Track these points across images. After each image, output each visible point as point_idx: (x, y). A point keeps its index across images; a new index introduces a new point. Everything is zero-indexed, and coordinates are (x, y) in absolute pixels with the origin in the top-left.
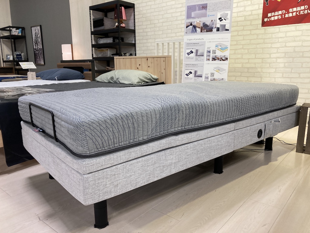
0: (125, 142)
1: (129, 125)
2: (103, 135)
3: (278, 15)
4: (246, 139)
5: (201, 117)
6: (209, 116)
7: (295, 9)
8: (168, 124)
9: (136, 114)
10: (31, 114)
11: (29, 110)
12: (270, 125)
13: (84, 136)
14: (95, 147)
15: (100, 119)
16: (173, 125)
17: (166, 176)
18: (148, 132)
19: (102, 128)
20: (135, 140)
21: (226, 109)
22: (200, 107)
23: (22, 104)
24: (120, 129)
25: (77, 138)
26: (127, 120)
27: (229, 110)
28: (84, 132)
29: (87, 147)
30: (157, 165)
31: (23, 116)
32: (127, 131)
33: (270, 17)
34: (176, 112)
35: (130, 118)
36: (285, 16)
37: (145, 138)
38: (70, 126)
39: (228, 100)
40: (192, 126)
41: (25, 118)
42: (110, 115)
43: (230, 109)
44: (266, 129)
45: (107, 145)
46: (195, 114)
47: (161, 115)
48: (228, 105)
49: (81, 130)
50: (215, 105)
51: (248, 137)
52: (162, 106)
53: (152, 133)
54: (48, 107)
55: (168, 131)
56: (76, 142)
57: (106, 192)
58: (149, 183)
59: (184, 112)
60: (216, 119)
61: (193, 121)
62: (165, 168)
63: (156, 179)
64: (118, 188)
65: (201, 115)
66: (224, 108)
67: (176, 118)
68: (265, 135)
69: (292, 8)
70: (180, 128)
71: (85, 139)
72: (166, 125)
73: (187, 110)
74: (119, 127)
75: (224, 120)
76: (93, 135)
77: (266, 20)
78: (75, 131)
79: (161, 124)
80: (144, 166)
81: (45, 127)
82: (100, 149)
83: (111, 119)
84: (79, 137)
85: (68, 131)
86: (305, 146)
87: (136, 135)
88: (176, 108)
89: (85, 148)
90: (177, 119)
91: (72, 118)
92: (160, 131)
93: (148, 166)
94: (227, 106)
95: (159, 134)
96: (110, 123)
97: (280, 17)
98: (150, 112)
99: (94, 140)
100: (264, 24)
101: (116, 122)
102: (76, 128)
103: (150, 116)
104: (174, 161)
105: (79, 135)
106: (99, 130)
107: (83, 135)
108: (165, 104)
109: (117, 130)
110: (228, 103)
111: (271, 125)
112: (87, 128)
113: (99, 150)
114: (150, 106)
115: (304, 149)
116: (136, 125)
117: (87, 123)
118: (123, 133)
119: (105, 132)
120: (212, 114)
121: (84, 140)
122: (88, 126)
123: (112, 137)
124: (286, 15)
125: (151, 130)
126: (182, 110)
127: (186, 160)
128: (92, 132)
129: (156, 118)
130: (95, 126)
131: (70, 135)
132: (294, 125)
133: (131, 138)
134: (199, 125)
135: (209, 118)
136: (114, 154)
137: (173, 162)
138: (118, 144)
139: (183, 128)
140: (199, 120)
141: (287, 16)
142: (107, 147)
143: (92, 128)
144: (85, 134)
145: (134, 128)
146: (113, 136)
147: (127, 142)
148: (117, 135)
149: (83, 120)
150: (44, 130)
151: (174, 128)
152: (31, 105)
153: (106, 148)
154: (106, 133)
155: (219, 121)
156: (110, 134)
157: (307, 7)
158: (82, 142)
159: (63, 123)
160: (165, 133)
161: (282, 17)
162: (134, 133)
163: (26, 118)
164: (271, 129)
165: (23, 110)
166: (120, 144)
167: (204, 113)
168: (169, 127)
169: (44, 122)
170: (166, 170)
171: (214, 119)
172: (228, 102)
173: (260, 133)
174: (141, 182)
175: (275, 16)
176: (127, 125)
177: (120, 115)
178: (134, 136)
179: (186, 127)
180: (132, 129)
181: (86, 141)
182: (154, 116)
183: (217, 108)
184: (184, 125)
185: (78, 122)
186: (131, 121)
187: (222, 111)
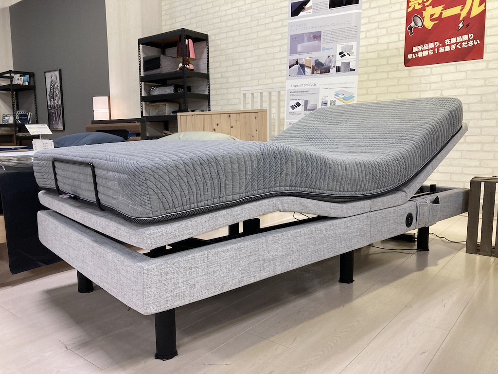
0: (206, 202)
1: (212, 174)
2: (174, 188)
3: (428, 50)
4: (388, 226)
5: (319, 178)
6: (331, 181)
7: (454, 40)
8: (270, 179)
9: (222, 159)
10: (55, 174)
11: (52, 169)
12: (424, 206)
13: (145, 188)
14: (162, 206)
15: (168, 163)
16: (278, 182)
17: (267, 277)
18: (240, 188)
19: (171, 176)
20: (221, 199)
21: (357, 176)
22: (319, 162)
23: (40, 161)
24: (199, 181)
25: (134, 191)
26: (209, 167)
27: (361, 178)
28: (145, 182)
29: (150, 206)
30: (254, 258)
31: (41, 180)
32: (209, 185)
33: (417, 52)
34: (283, 162)
35: (213, 164)
36: (438, 50)
37: (236, 197)
38: (123, 175)
39: (358, 163)
40: (306, 189)
41: (45, 183)
42: (183, 159)
43: (363, 177)
44: (418, 213)
45: (180, 205)
46: (310, 171)
47: (259, 163)
48: (360, 171)
49: (140, 179)
50: (340, 166)
51: (392, 223)
52: (262, 149)
53: (247, 190)
54: (84, 157)
55: (270, 189)
56: (133, 200)
57: (177, 295)
58: (243, 285)
59: (293, 163)
60: (342, 189)
61: (307, 181)
62: (267, 264)
63: (252, 281)
64: (196, 290)
65: (319, 174)
66: (354, 174)
67: (282, 170)
68: (417, 223)
69: (450, 38)
70: (288, 188)
71: (147, 193)
72: (268, 180)
73: (299, 161)
74: (198, 177)
75: (353, 193)
76: (159, 186)
77: (410, 56)
78: (130, 182)
79: (259, 177)
80: (235, 258)
81: (78, 190)
82: (169, 210)
83: (185, 164)
84: (137, 190)
85: (120, 183)
86: (480, 244)
87: (222, 192)
88: (282, 155)
89: (147, 207)
90: (285, 172)
91: (125, 164)
92: (258, 188)
93: (240, 258)
94: (358, 172)
95: (256, 192)
96: (184, 169)
97: (431, 52)
98: (244, 157)
99: (160, 195)
100: (408, 63)
101: (192, 168)
102: (133, 177)
103: (243, 163)
104: (279, 254)
105: (136, 187)
106: (168, 179)
107: (143, 187)
108: (266, 148)
109: (195, 181)
110: (359, 168)
111: (427, 208)
112: (149, 176)
113: (167, 211)
114: (242, 149)
115: (478, 248)
116: (222, 176)
117: (150, 168)
118: (204, 187)
119: (176, 183)
120: (336, 179)
121: (144, 194)
122: (151, 173)
123: (186, 192)
124: (441, 48)
125: (245, 185)
126: (291, 160)
127: (298, 253)
128: (158, 182)
129: (252, 167)
130: (161, 173)
131: (123, 188)
132: (460, 210)
133: (216, 196)
134: (317, 190)
135: (331, 183)
136: (191, 219)
137: (277, 255)
138: (196, 204)
139: (293, 188)
140: (317, 183)
141: (441, 50)
142: (179, 207)
143: (156, 176)
144: (146, 186)
145: (219, 180)
146: (189, 190)
147: (210, 202)
148: (194, 190)
149: (143, 164)
150: (77, 195)
151: (280, 186)
152: (55, 161)
153: (178, 209)
154: (178, 185)
155: (346, 193)
156: (185, 187)
157: (471, 36)
158: (142, 199)
159: (111, 173)
160: (265, 192)
161: (434, 51)
162: (220, 187)
163: (47, 183)
164: (427, 214)
165: (42, 171)
166: (199, 204)
167: (323, 174)
168: (272, 183)
169: (77, 183)
170: (268, 266)
171: (338, 188)
172: (359, 166)
173: (409, 221)
174: (230, 283)
175: (424, 50)
176: (209, 174)
177: (199, 159)
178: (220, 192)
179: (296, 188)
180: (216, 182)
181: (148, 196)
182: (249, 163)
183: (343, 172)
184: (294, 184)
185: (135, 168)
186: (215, 168)
187: (351, 178)
